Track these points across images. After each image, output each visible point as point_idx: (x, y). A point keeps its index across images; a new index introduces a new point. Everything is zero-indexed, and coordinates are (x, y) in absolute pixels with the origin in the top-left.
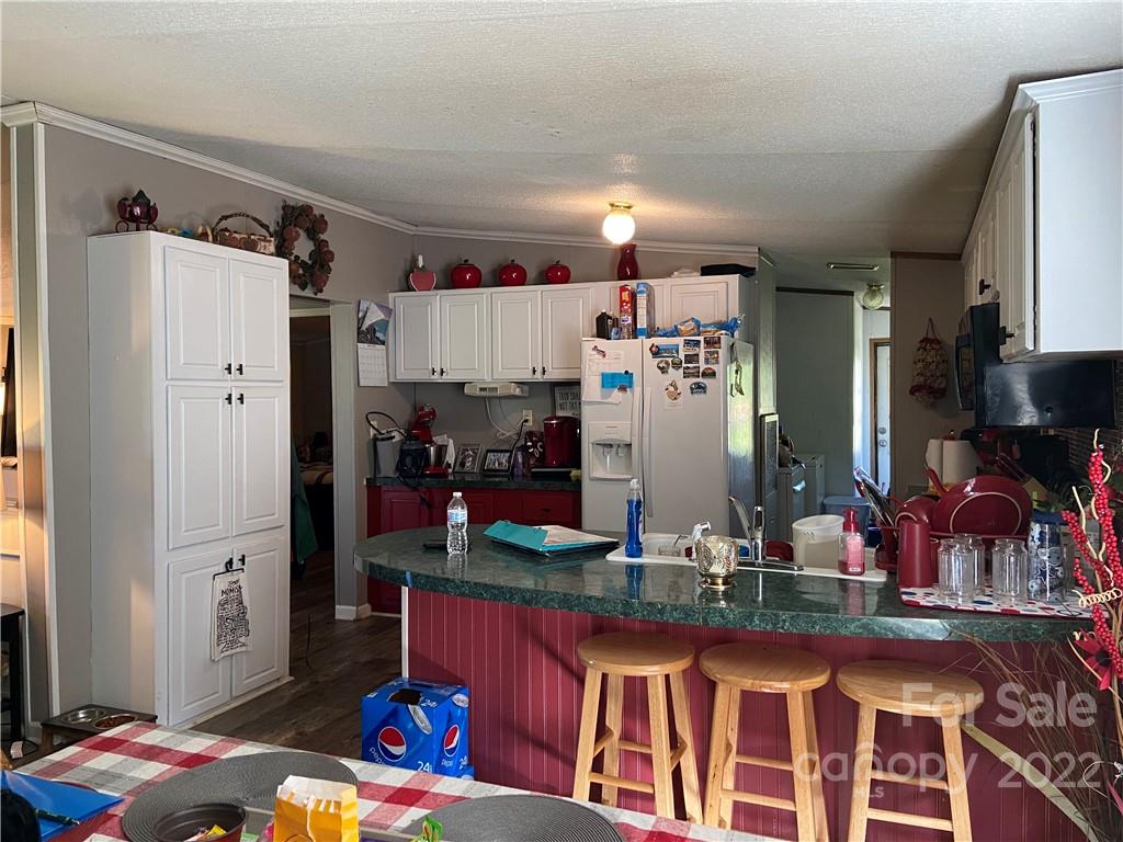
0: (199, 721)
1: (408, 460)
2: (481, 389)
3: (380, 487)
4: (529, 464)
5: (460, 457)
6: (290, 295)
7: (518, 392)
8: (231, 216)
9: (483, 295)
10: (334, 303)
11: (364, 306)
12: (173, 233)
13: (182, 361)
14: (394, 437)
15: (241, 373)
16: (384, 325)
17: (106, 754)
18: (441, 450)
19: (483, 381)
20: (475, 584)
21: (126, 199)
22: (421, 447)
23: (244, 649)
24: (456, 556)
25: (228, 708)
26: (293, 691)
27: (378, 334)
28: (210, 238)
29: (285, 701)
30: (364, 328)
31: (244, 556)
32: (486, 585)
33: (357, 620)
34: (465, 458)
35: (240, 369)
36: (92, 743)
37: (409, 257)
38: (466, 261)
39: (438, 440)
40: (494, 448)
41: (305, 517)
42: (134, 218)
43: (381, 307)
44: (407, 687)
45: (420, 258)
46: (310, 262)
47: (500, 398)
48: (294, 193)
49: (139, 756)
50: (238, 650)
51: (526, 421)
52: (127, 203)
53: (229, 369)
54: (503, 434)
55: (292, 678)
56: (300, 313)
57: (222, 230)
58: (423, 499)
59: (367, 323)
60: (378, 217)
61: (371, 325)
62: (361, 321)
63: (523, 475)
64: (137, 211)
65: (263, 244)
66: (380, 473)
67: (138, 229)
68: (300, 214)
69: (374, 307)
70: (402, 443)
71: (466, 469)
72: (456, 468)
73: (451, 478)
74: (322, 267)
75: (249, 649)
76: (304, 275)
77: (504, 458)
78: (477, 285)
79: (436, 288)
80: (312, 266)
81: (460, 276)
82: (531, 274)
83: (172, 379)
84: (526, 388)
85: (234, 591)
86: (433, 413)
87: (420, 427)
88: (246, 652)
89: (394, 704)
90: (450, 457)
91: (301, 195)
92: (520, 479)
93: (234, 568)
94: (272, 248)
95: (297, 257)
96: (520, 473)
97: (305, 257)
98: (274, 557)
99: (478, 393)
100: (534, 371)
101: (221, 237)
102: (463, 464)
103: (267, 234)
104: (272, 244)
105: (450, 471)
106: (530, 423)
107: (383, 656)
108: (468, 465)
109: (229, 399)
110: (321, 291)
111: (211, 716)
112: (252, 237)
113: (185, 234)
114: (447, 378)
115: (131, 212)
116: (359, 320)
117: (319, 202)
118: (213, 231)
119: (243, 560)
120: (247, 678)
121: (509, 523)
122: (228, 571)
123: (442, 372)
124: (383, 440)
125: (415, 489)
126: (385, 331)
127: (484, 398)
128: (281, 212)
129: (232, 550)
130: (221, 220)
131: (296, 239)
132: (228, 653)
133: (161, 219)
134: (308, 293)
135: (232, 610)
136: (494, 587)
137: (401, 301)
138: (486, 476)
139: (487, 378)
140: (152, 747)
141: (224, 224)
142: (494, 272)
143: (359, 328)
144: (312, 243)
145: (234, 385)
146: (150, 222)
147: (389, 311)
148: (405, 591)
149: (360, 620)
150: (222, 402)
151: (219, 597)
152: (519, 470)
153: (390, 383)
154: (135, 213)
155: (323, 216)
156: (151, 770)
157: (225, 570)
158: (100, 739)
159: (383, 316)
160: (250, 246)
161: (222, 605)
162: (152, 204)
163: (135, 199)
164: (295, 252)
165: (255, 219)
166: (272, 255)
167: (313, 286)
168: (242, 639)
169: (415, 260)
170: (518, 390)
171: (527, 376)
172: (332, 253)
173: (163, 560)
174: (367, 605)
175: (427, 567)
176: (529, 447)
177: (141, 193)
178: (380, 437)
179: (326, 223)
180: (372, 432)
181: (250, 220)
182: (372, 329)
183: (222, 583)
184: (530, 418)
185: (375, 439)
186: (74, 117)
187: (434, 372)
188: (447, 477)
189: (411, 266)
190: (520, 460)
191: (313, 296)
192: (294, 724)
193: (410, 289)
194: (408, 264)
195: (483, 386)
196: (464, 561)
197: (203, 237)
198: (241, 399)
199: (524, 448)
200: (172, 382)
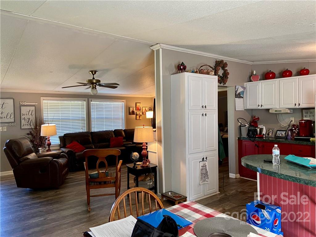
0: (197, 200)
1: (251, 133)
2: (275, 111)
3: (242, 140)
4: (293, 135)
5: (267, 133)
6: (218, 86)
7: (289, 112)
8: (203, 66)
9: (276, 81)
10: (229, 87)
11: (237, 87)
12: (190, 72)
13: (192, 105)
14: (246, 126)
15: (206, 108)
16: (243, 92)
17: (186, 209)
18: (261, 130)
19: (276, 108)
20: (286, 175)
21: (179, 65)
22: (255, 129)
23: (207, 182)
24: (276, 165)
25: (203, 198)
26: (220, 196)
27: (241, 95)
28: (198, 72)
29: (218, 199)
30: (237, 94)
31: (207, 157)
32: (290, 176)
33: (236, 178)
34: (269, 132)
35: (205, 107)
36: (182, 205)
37: (251, 72)
38: (270, 71)
39: (260, 126)
40: (279, 130)
41: (222, 147)
42: (181, 69)
43: (242, 87)
44: (260, 203)
45: (255, 71)
46: (222, 76)
47: (282, 114)
48: (218, 57)
49: (193, 211)
50: (206, 182)
51: (292, 121)
52: (180, 66)
53: (203, 107)
54: (283, 125)
55: (219, 193)
56: (220, 90)
57: (201, 70)
58: (256, 145)
59: (238, 92)
60: (242, 61)
61: (239, 93)
62: (236, 92)
63: (291, 139)
64: (182, 67)
65: (211, 72)
66: (242, 136)
67: (182, 72)
68: (220, 63)
69: (240, 88)
70: (249, 127)
71: (270, 136)
72: (266, 136)
73: (264, 138)
74: (226, 77)
75: (209, 183)
76: (221, 80)
77: (283, 133)
78: (274, 78)
79: (260, 80)
80: (223, 77)
81: (268, 76)
82: (294, 72)
83: (190, 110)
84: (292, 110)
85: (204, 166)
86: (258, 118)
87: (254, 122)
88: (208, 183)
89: (257, 208)
90: (264, 132)
91: (220, 58)
92: (290, 140)
93: (204, 160)
94: (213, 73)
95: (219, 75)
96: (290, 138)
97: (221, 75)
98: (214, 158)
99: (274, 112)
100: (295, 105)
101: (201, 72)
102: (268, 134)
103: (212, 69)
104: (214, 72)
105: (264, 136)
106: (293, 122)
107: (245, 190)
108: (270, 134)
109: (203, 115)
110: (225, 84)
111: (200, 199)
112: (209, 71)
113: (193, 72)
114: (263, 108)
115: (181, 67)
116: (236, 91)
117: (225, 59)
118: (199, 70)
119: (206, 158)
120: (208, 191)
121: (294, 155)
122: (203, 161)
123: (262, 106)
124: (243, 126)
125: (253, 141)
126: (243, 94)
127: (276, 114)
128: (215, 63)
129: (204, 155)
130: (201, 67)
131: (219, 70)
132: (203, 183)
133: (187, 69)
134: (222, 85)
135: (204, 172)
136: (293, 177)
137: (248, 85)
138: (276, 138)
139: (278, 107)
140: (197, 209)
141: (201, 68)
142: (280, 73)
143: (236, 94)
144: (223, 71)
145: (204, 111)
146: (185, 70)
147: (244, 88)
148: (258, 174)
149: (237, 178)
150: (201, 116)
151: (201, 168)
152: (290, 137)
153: (244, 109)
154: (181, 68)
155: (226, 63)
156: (198, 216)
157: (202, 160)
158: (183, 204)
159: (243, 90)
160: (208, 73)
161: (202, 170)
162: (185, 65)
163: (181, 64)
164: (219, 74)
165: (209, 66)
166: (213, 75)
167: (223, 83)
168: (207, 180)
169: (252, 73)
170: (289, 111)
171: (293, 106)
172: (228, 73)
173: (188, 156)
174: (239, 174)
175: (267, 167)
176: (293, 130)
177: (183, 62)
178: (242, 125)
179: (227, 64)
180: (239, 124)
181: (208, 66)
182: (239, 94)
183: (202, 164)
184: (293, 120)
185: (240, 126)
186: (169, 46)
187: (259, 106)
188: (263, 138)
189: (251, 74)
190: (290, 134)
191: (223, 85)
192: (222, 206)
193: (251, 81)
194: (250, 74)
195: (276, 110)
196: (278, 167)
197: (196, 72)
198: (206, 115)
199: (291, 130)
200: (190, 111)
